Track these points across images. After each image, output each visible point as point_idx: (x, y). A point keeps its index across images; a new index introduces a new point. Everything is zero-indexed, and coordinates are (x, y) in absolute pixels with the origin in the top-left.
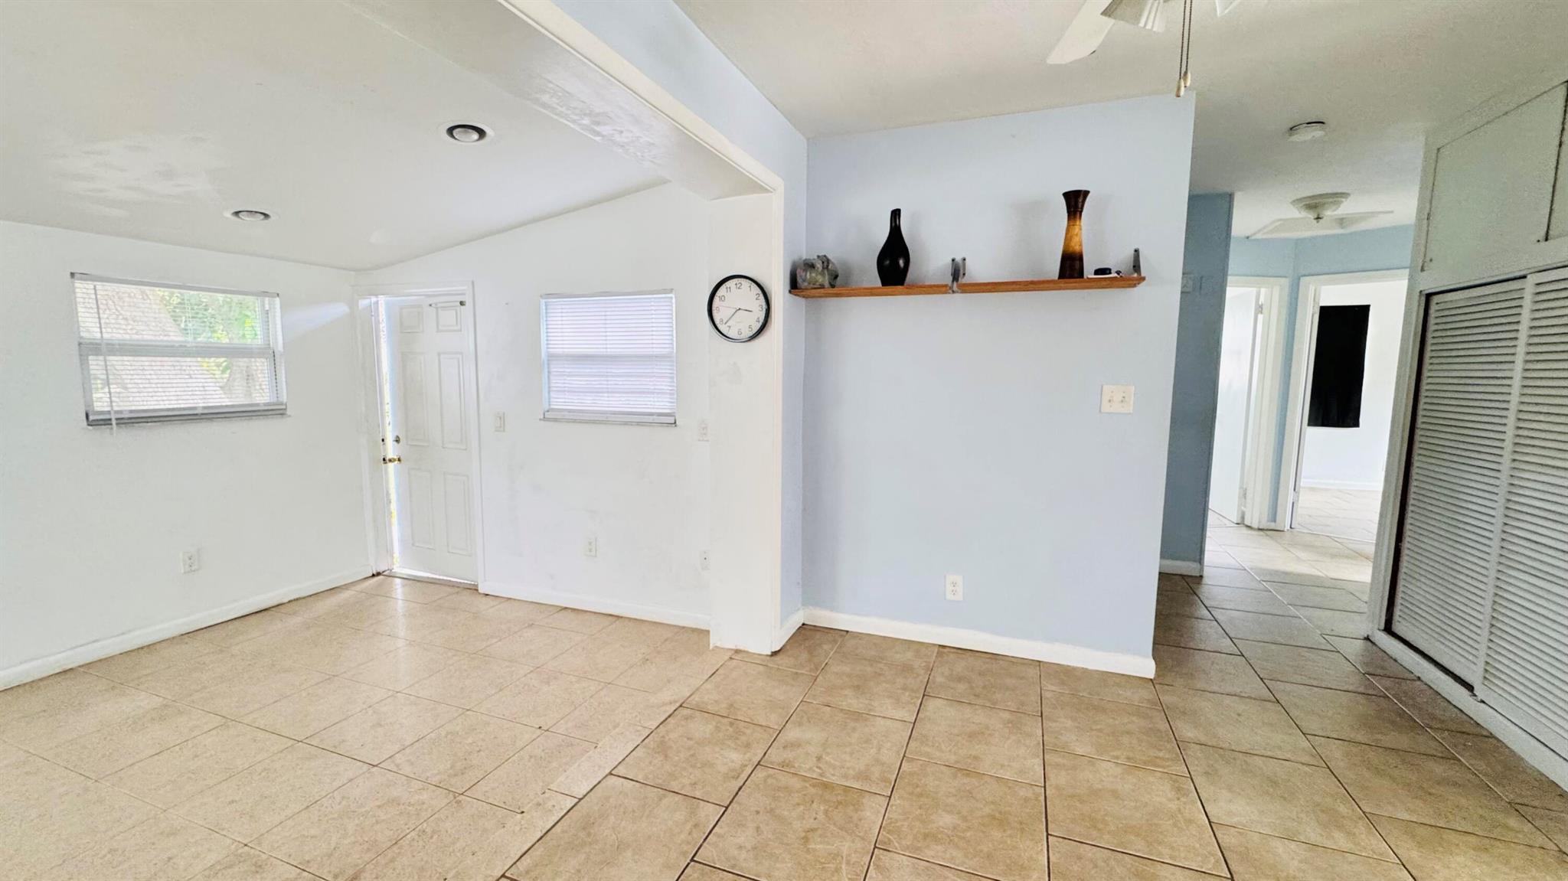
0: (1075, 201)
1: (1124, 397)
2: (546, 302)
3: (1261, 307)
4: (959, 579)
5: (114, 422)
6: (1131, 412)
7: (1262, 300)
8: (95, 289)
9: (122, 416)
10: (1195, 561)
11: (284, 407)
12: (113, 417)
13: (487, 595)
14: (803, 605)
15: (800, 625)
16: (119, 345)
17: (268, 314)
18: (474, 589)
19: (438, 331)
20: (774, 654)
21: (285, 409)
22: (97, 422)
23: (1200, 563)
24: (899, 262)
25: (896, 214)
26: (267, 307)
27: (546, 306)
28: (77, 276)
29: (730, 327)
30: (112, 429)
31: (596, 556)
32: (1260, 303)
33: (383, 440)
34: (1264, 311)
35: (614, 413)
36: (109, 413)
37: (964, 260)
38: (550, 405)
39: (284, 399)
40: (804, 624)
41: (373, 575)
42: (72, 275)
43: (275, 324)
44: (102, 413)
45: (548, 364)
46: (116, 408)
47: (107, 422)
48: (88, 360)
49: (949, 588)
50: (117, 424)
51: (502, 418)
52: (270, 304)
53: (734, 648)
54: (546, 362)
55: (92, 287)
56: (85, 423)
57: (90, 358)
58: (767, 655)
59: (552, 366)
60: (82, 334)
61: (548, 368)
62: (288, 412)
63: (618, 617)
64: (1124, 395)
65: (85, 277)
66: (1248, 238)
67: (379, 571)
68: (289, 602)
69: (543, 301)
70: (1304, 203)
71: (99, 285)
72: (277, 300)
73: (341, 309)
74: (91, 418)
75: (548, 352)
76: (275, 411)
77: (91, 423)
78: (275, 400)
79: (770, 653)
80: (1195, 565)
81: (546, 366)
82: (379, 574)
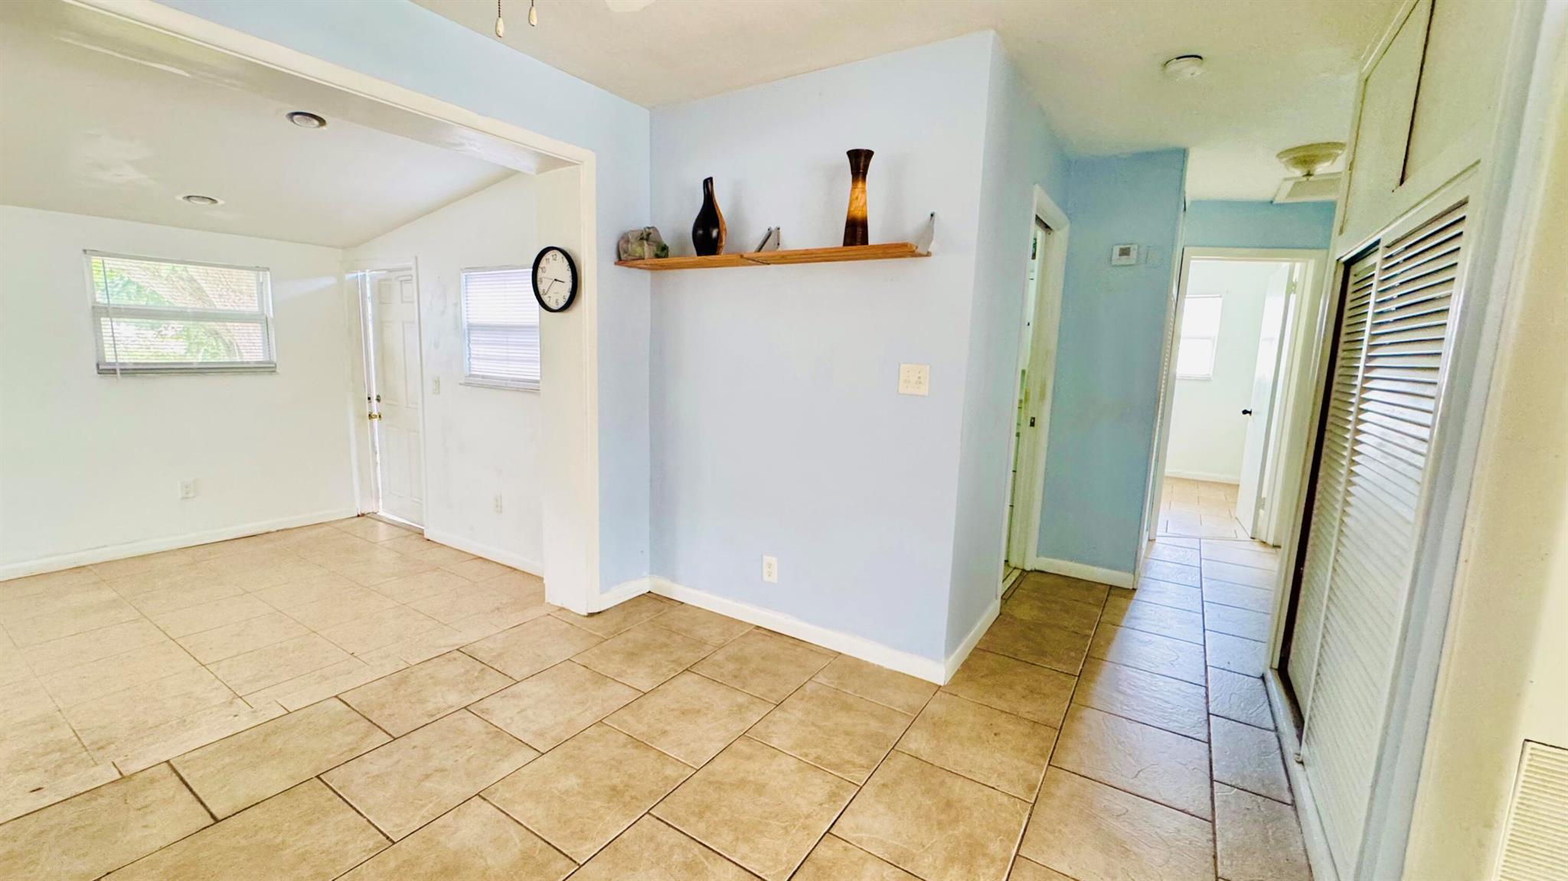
0: (859, 161)
1: (919, 378)
2: (466, 276)
3: (1295, 285)
4: (774, 560)
5: (118, 372)
6: (927, 394)
7: (1296, 277)
8: (103, 263)
9: (127, 367)
10: (1129, 572)
11: (273, 365)
12: (118, 368)
13: (429, 540)
14: (651, 573)
15: (645, 592)
16: (125, 309)
17: (262, 286)
18: (421, 534)
19: (402, 302)
20: (591, 615)
21: (275, 367)
22: (106, 371)
23: (1134, 574)
24: (712, 232)
25: (708, 183)
26: (261, 280)
27: (466, 279)
28: (88, 252)
29: (550, 297)
30: (117, 377)
31: (501, 512)
32: (1294, 280)
33: (369, 399)
34: (1299, 289)
35: (513, 380)
36: (114, 364)
37: (779, 229)
38: (470, 371)
39: (275, 359)
40: (649, 592)
41: (359, 516)
42: (85, 251)
43: (267, 294)
44: (110, 364)
45: (469, 333)
46: (120, 361)
47: (114, 371)
48: (100, 321)
49: (766, 569)
50: (121, 373)
51: (437, 382)
52: (263, 277)
53: (560, 605)
54: (467, 331)
55: (101, 261)
56: (96, 371)
57: (102, 319)
58: (585, 616)
59: (471, 335)
60: (98, 300)
61: (469, 337)
62: (278, 370)
63: (515, 569)
64: (919, 375)
65: (96, 253)
66: (1272, 202)
67: (363, 512)
68: (278, 531)
69: (463, 276)
70: (1291, 156)
71: (107, 260)
72: (268, 273)
73: (331, 281)
74: (101, 367)
75: (468, 322)
76: (266, 369)
77: (101, 372)
78: (268, 359)
79: (586, 614)
80: (1129, 576)
81: (467, 335)
82: (363, 515)
